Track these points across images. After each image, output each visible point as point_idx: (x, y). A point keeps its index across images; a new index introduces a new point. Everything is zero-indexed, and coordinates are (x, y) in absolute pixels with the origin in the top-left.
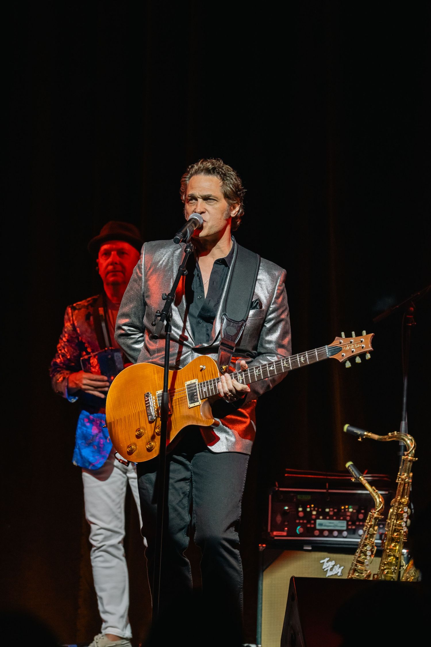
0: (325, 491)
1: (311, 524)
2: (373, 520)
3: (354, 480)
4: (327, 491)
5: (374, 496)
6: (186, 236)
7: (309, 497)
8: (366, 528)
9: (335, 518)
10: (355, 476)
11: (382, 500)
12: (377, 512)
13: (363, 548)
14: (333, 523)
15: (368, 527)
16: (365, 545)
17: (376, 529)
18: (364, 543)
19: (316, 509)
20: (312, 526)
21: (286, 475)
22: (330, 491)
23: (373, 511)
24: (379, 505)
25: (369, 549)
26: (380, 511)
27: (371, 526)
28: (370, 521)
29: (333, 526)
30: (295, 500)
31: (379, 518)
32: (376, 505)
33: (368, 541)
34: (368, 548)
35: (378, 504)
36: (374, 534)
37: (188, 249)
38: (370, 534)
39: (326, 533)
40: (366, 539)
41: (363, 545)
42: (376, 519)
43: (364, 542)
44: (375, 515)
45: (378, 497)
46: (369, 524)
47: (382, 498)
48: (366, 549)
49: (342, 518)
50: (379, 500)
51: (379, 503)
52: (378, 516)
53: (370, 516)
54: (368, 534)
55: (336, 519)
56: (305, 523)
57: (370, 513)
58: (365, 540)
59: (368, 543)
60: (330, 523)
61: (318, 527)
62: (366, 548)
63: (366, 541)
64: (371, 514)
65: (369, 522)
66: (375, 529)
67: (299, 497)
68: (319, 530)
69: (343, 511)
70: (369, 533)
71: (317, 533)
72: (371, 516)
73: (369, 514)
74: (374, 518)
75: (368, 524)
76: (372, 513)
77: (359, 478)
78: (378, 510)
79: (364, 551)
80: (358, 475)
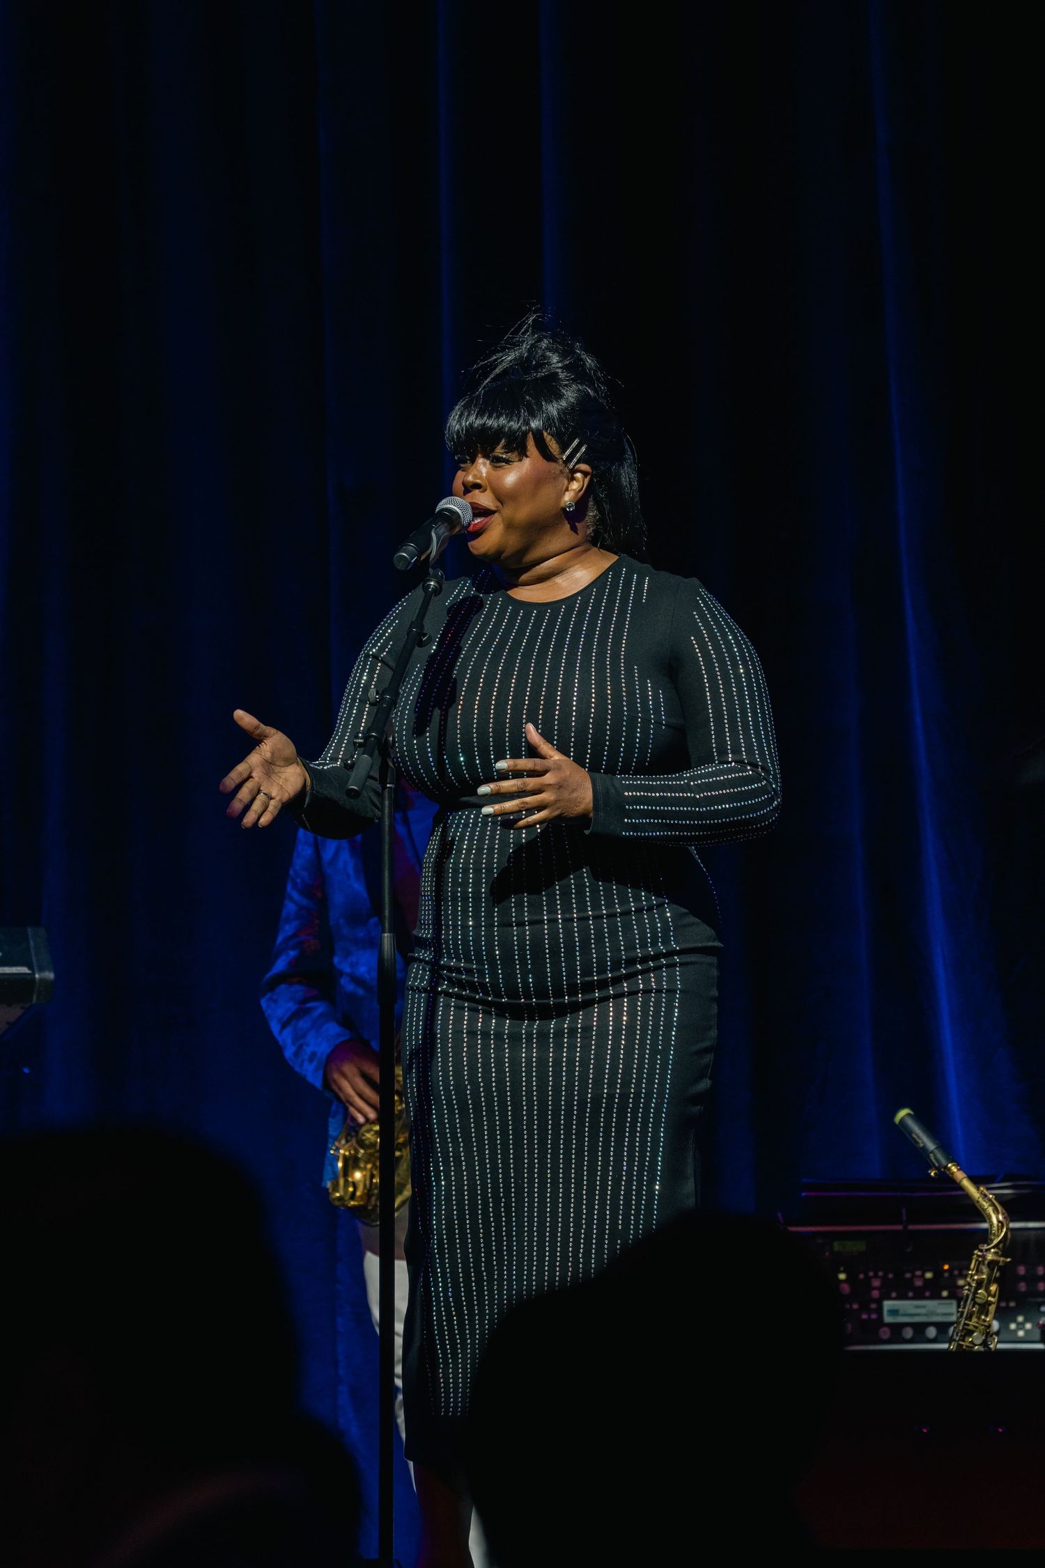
0: (899, 1227)
1: (869, 1311)
2: (985, 1269)
3: (935, 1174)
4: (905, 1227)
5: (985, 1210)
6: (427, 550)
7: (859, 1247)
8: (969, 1290)
9: (927, 1294)
10: (937, 1165)
11: (1005, 1218)
12: (993, 1247)
13: (964, 1341)
14: (924, 1307)
15: (972, 1286)
16: (970, 1333)
17: (993, 1292)
18: (966, 1327)
19: (881, 1274)
20: (874, 1316)
21: (804, 1194)
22: (911, 1227)
23: (986, 1247)
24: (998, 1230)
25: (978, 1341)
26: (1001, 1246)
27: (980, 1284)
28: (977, 1271)
29: (926, 1315)
30: (827, 1254)
31: (998, 1262)
32: (991, 1231)
33: (976, 1320)
34: (977, 1337)
35: (995, 1228)
36: (990, 1303)
37: (432, 583)
38: (979, 1305)
39: (908, 1333)
40: (969, 1317)
41: (962, 1331)
42: (992, 1264)
43: (965, 1324)
44: (990, 1257)
45: (994, 1212)
46: (976, 1277)
47: (1003, 1214)
48: (971, 1342)
49: (945, 1294)
50: (998, 1219)
51: (998, 1226)
52: (995, 1258)
53: (977, 1260)
54: (975, 1303)
55: (931, 1298)
56: (856, 1310)
57: (976, 1252)
58: (966, 1319)
59: (974, 1326)
60: (917, 1307)
61: (888, 1319)
62: (970, 1339)
63: (970, 1321)
64: (979, 1253)
65: (975, 1274)
66: (991, 1291)
67: (837, 1246)
68: (890, 1325)
69: (946, 1275)
70: (977, 1300)
71: (885, 1333)
72: (980, 1259)
73: (974, 1254)
74: (986, 1262)
75: (973, 1280)
76: (981, 1251)
77: (946, 1167)
78: (995, 1242)
79: (967, 1346)
80: (943, 1161)
